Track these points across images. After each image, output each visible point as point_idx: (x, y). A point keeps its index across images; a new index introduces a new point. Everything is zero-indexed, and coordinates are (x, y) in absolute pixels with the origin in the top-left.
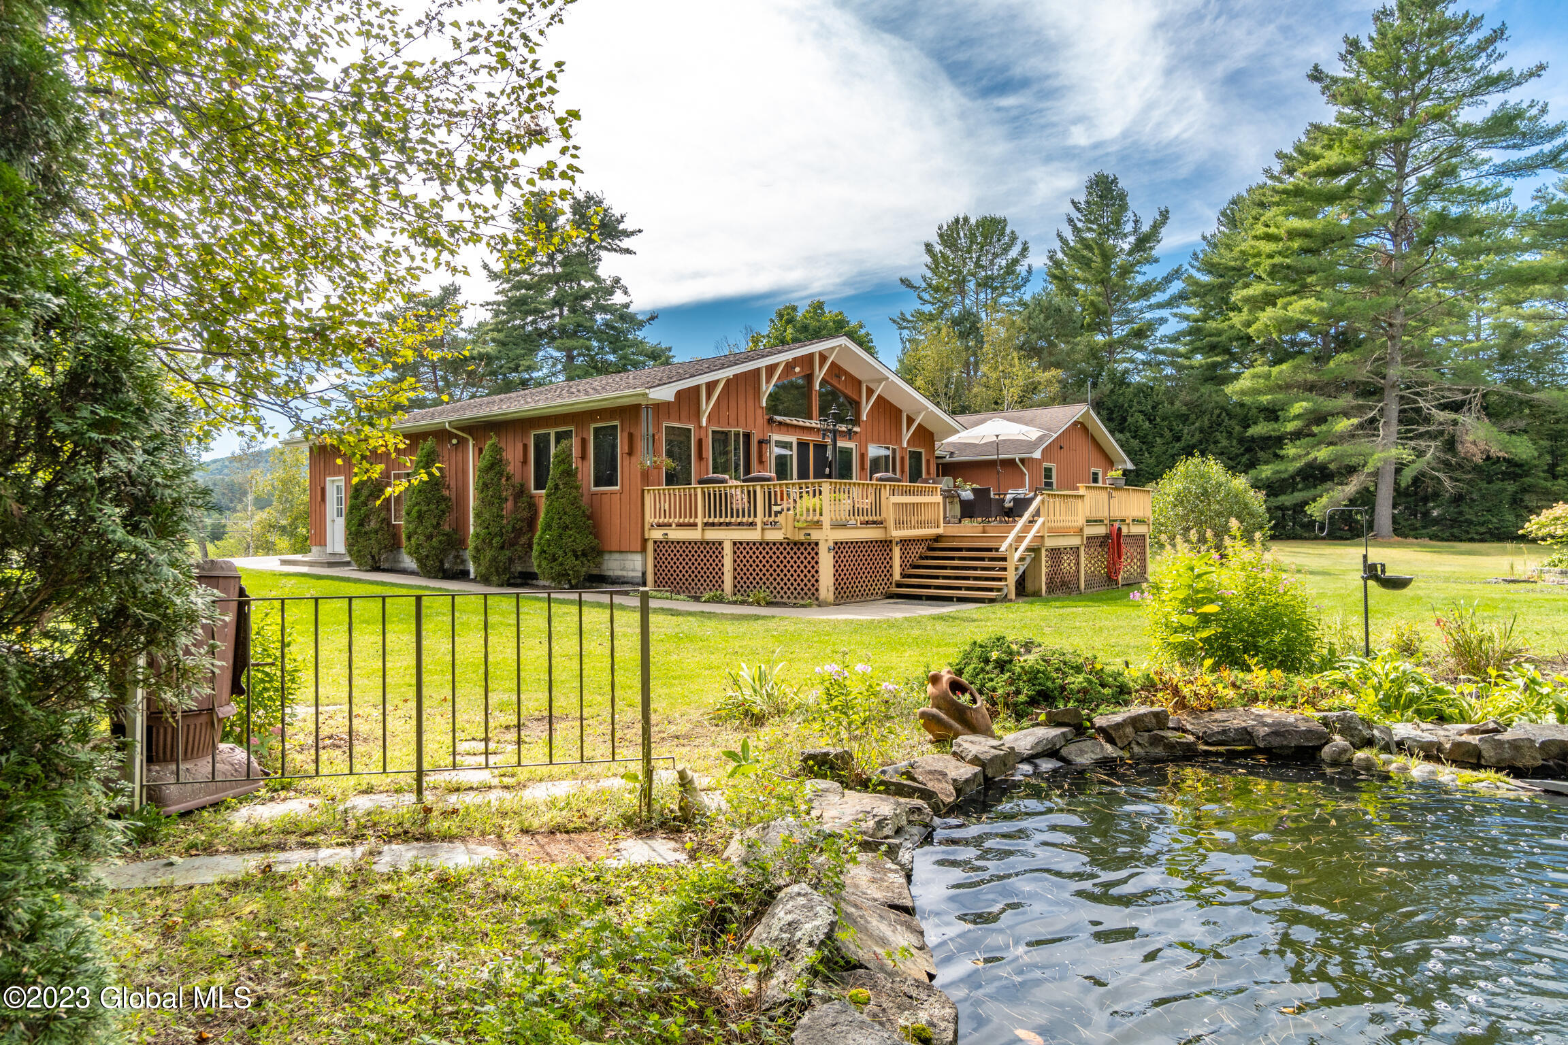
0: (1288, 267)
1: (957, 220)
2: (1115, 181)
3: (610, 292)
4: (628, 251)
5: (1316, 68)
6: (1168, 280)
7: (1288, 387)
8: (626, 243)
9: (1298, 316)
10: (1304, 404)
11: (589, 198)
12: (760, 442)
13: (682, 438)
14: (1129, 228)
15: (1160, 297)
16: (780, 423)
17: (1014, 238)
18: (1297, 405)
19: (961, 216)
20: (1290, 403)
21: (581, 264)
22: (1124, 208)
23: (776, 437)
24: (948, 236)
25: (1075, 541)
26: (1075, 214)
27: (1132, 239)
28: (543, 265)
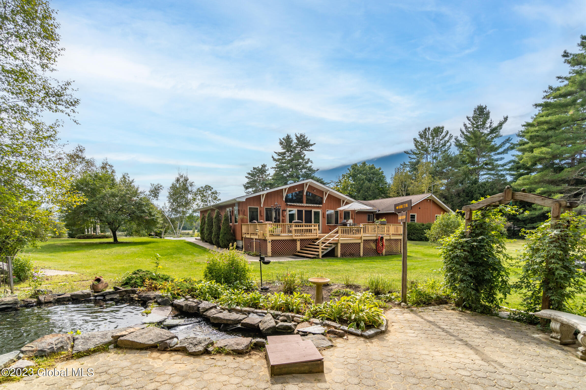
0: (538, 136)
1: (426, 129)
2: (485, 108)
3: (307, 163)
4: (312, 150)
5: (565, 52)
6: (504, 143)
7: (536, 183)
8: (311, 148)
9: (539, 155)
10: (542, 189)
11: (301, 136)
12: (283, 211)
13: (255, 210)
14: (488, 125)
15: (501, 150)
16: (290, 205)
17: (447, 133)
18: (538, 190)
19: (427, 127)
20: (536, 189)
21: (299, 156)
22: (488, 118)
23: (288, 209)
24: (423, 135)
25: (359, 241)
26: (467, 122)
27: (489, 130)
28: (288, 156)
